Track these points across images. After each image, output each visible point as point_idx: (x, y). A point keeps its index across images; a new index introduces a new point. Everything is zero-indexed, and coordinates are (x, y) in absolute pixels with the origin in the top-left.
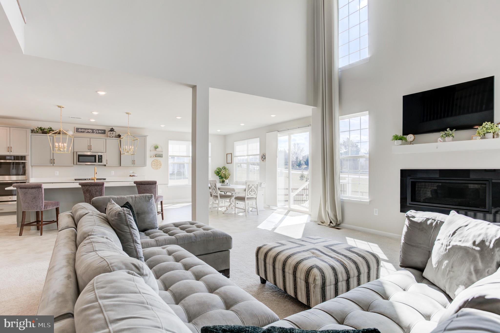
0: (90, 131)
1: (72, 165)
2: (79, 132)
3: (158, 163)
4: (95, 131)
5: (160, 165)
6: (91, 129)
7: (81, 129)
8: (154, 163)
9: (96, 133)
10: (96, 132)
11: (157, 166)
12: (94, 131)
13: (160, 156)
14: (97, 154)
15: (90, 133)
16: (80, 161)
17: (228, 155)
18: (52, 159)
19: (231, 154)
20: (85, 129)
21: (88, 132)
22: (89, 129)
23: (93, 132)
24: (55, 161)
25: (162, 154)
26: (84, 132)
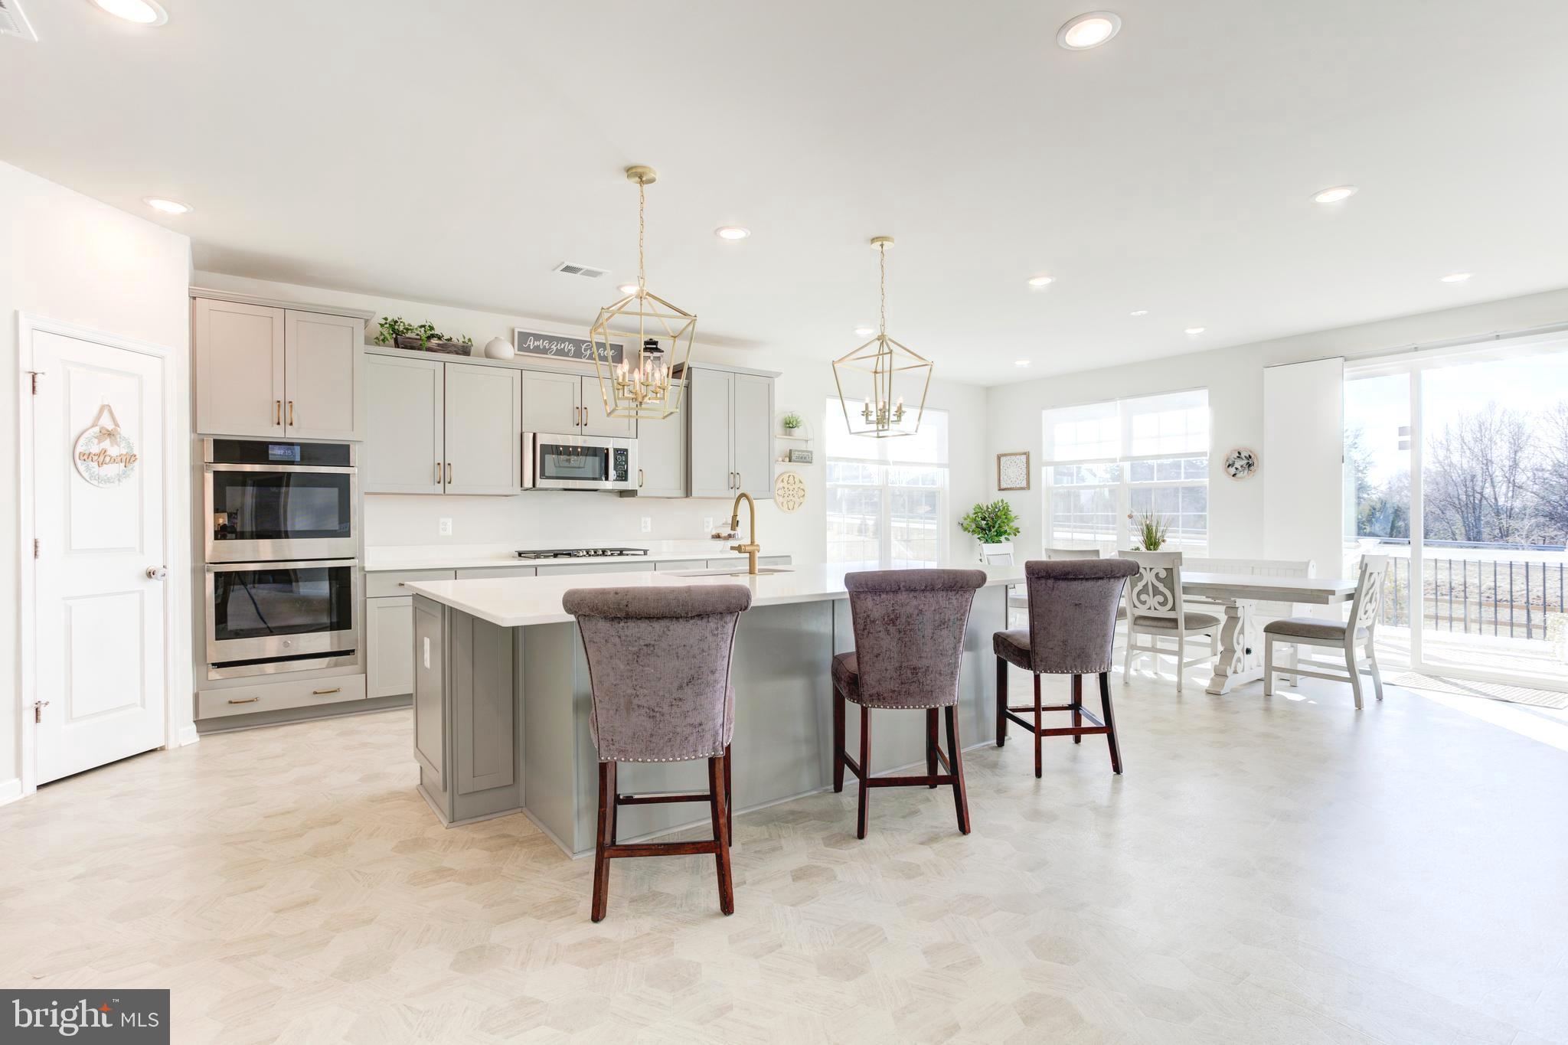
0: (567, 346)
1: (517, 489)
2: (528, 350)
3: (796, 486)
4: (586, 350)
5: (801, 493)
6: (570, 341)
7: (537, 337)
8: (781, 485)
9: (591, 357)
10: (589, 352)
11: (791, 497)
12: (583, 347)
13: (806, 459)
14: (611, 445)
15: (566, 354)
16: (546, 475)
17: (1003, 459)
18: (439, 464)
19: (1027, 454)
20: (551, 339)
21: (560, 353)
22: (563, 340)
23: (578, 354)
24: (455, 473)
25: (811, 452)
26: (545, 351)
